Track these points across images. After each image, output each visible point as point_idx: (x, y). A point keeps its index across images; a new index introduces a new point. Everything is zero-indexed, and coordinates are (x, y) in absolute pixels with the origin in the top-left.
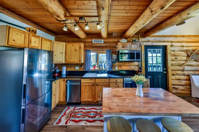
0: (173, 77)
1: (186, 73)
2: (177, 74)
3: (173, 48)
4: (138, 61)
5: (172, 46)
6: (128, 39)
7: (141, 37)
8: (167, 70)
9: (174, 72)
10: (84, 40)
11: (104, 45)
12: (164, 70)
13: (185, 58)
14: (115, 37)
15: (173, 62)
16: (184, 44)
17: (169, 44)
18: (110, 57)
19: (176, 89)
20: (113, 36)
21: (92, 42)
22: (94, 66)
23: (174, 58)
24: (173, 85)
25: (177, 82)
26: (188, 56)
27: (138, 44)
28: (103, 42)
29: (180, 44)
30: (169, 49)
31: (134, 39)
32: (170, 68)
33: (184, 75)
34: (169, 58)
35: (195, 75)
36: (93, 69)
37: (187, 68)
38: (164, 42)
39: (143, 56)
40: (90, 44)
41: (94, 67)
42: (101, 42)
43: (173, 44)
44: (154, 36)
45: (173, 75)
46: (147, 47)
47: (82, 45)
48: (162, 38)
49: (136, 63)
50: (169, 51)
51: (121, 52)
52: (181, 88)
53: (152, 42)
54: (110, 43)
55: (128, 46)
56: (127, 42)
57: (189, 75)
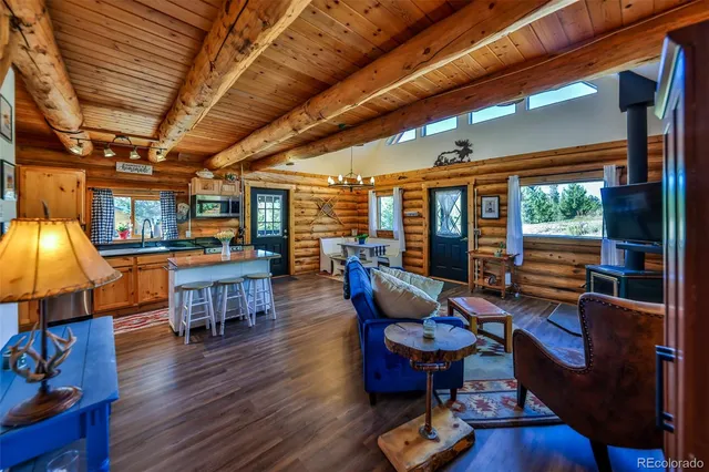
0: (298, 244)
1: (315, 235)
2: (303, 239)
3: (298, 195)
4: (237, 218)
5: (297, 191)
6: (217, 172)
7: (245, 169)
8: (288, 234)
9: (299, 236)
10: (84, 161)
11: (156, 179)
12: (284, 234)
13: (314, 212)
14: (184, 164)
15: (298, 219)
16: (315, 189)
17: (294, 187)
18: (171, 210)
19: (301, 263)
20: (180, 158)
21: (115, 168)
22: (124, 232)
23: (298, 211)
24: (297, 257)
25: (302, 252)
26: (320, 209)
27: (237, 183)
28: (150, 172)
29: (308, 188)
30: (293, 196)
31: (229, 174)
32: (293, 228)
33: (312, 239)
34: (293, 211)
35: (327, 237)
36: (119, 238)
37: (317, 228)
38: (286, 183)
39: (248, 209)
40: (108, 174)
41: (122, 235)
42: (145, 170)
43: (299, 187)
44: (269, 171)
45: (298, 240)
46: (255, 190)
47: (81, 175)
48: (283, 175)
49: (234, 222)
50: (292, 200)
51: (199, 197)
52: (308, 260)
53: (266, 181)
54: (171, 175)
55: (216, 186)
56: (215, 178)
57: (318, 239)
